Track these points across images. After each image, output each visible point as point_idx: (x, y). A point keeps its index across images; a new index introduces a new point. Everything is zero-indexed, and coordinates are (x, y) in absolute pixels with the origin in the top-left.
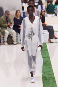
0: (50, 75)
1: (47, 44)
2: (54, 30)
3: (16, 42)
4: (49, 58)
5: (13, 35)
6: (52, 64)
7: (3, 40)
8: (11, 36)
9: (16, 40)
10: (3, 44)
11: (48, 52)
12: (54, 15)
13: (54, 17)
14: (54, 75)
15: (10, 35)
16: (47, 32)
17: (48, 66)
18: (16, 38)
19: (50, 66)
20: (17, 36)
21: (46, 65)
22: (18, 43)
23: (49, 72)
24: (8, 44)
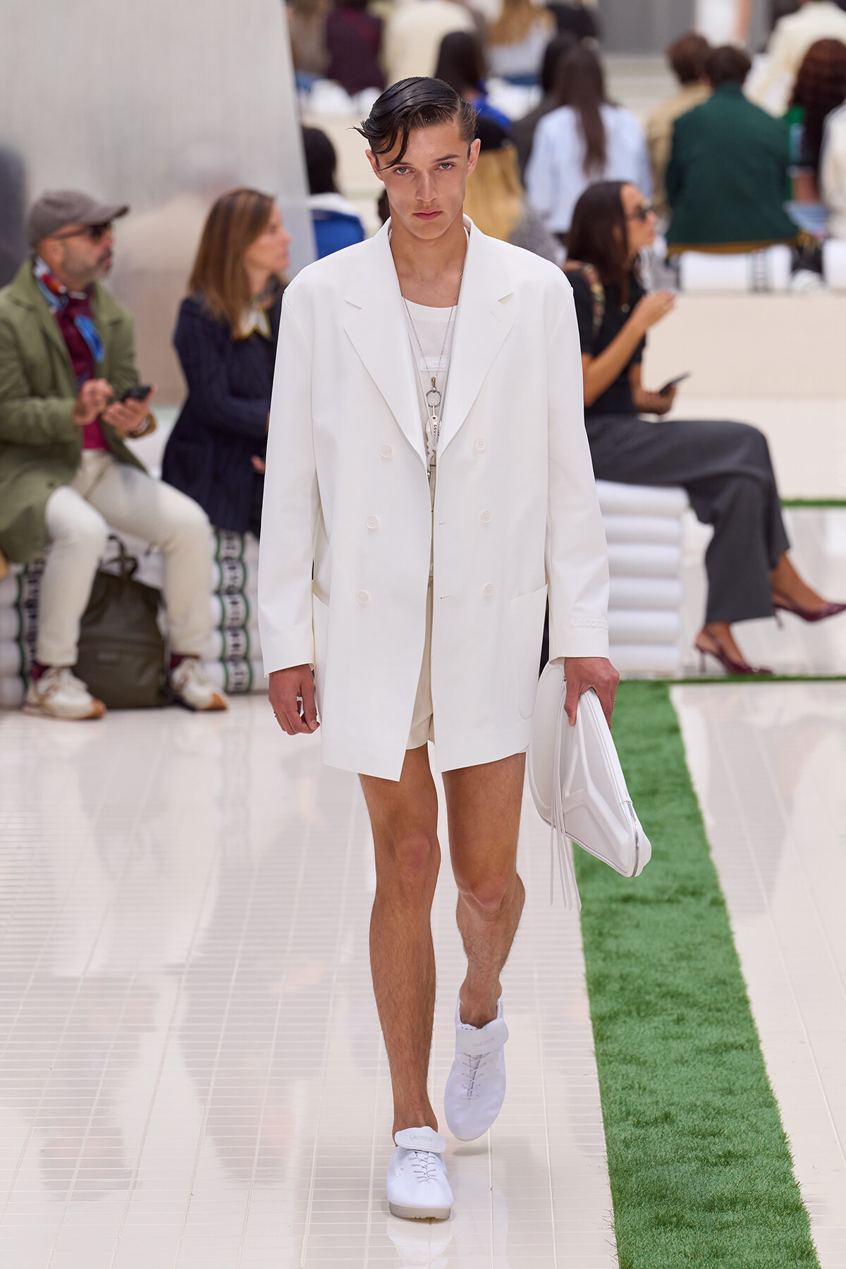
0: (728, 1158)
1: (677, 694)
2: (787, 487)
4: (718, 903)
5: (163, 571)
6: (751, 993)
7: (27, 638)
8: (147, 576)
9: (212, 644)
10: (21, 706)
11: (695, 818)
12: (779, 257)
13: (788, 291)
14: (786, 1157)
15: (129, 564)
16: (677, 517)
17: (691, 1020)
18: (215, 604)
19: (724, 1026)
20: (235, 578)
21: (669, 1012)
22: (246, 679)
23: (709, 1120)
24: (101, 706)
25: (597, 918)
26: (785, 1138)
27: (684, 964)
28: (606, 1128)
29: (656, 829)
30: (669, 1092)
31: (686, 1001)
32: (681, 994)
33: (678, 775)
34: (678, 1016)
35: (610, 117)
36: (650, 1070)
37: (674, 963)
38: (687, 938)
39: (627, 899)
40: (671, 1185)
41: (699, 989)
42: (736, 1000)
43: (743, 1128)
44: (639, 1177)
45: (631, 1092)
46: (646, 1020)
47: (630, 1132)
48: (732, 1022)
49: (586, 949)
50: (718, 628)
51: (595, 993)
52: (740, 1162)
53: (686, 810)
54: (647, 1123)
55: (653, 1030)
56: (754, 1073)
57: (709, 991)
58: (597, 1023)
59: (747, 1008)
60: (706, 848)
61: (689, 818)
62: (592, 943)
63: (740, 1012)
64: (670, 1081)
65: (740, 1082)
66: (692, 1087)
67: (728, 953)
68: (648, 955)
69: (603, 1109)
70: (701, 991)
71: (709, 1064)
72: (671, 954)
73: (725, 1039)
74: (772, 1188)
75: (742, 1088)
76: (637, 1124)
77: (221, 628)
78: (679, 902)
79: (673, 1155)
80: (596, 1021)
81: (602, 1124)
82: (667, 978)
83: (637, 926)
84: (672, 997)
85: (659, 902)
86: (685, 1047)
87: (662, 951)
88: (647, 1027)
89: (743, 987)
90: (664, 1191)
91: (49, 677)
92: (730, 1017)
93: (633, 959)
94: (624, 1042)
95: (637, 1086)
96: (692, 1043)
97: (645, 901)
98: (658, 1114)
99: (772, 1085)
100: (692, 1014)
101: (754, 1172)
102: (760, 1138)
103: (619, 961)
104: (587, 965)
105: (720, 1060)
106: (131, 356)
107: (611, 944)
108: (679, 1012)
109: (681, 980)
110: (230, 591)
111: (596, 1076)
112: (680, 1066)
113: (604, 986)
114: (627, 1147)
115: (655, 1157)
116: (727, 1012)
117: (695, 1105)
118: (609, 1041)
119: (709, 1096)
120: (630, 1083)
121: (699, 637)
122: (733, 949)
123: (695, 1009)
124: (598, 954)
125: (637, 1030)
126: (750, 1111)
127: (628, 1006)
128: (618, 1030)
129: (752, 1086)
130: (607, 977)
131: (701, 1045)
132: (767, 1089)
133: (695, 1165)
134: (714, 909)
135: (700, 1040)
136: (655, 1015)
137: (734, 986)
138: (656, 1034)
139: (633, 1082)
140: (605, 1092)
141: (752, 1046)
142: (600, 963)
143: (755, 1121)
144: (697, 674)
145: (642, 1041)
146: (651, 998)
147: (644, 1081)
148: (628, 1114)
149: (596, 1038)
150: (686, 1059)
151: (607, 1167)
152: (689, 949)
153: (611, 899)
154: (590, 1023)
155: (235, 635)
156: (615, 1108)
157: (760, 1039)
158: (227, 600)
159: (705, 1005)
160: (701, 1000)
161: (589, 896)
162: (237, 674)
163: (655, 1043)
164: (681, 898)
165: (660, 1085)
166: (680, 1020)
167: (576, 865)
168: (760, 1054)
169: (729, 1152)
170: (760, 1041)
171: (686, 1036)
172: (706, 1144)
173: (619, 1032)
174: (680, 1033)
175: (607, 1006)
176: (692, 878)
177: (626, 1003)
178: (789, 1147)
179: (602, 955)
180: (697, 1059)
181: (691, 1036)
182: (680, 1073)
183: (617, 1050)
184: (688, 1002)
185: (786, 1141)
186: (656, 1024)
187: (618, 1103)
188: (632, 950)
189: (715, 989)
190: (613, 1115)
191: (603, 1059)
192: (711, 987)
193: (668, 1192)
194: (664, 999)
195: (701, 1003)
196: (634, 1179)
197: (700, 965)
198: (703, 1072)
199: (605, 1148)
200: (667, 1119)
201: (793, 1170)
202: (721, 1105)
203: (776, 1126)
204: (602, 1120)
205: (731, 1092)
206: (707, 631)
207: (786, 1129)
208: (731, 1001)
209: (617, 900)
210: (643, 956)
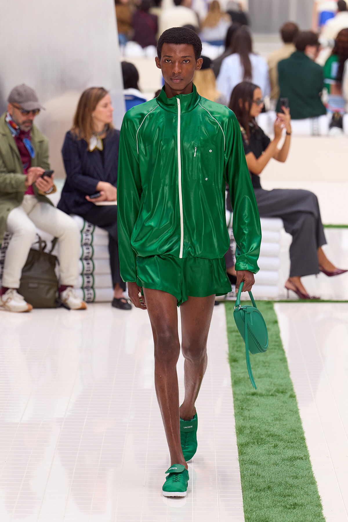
0: (295, 506)
1: (277, 307)
2: (325, 220)
3: (79, 293)
4: (293, 396)
6: (306, 435)
11: (284, 360)
12: (324, 121)
13: (328, 136)
14: (320, 506)
16: (278, 231)
17: (280, 447)
18: (80, 264)
19: (294, 449)
20: (89, 253)
21: (271, 443)
22: (92, 297)
23: (287, 489)
24: (31, 307)
25: (241, 402)
26: (319, 498)
27: (278, 422)
28: (243, 492)
29: (267, 364)
30: (270, 477)
31: (278, 438)
32: (276, 435)
33: (276, 342)
34: (275, 444)
35: (253, 59)
36: (262, 467)
37: (274, 422)
38: (279, 411)
39: (254, 394)
40: (271, 517)
41: (284, 433)
42: (300, 438)
43: (301, 493)
44: (256, 513)
45: (254, 477)
46: (261, 446)
47: (253, 494)
48: (297, 447)
49: (236, 415)
50: (295, 279)
51: (239, 434)
52: (300, 507)
53: (280, 357)
54: (260, 490)
55: (264, 451)
56: (307, 470)
57: (288, 434)
58: (240, 447)
59: (305, 442)
60: (288, 373)
61: (281, 360)
62: (238, 413)
63: (301, 443)
64: (271, 472)
65: (301, 473)
66: (280, 475)
67: (296, 418)
68: (262, 418)
69: (242, 484)
70: (285, 434)
71: (287, 465)
72: (272, 418)
73: (295, 455)
74: (314, 519)
75: (301, 476)
76: (256, 491)
77: (82, 274)
78: (276, 396)
79: (271, 504)
80: (240, 446)
81: (241, 490)
82: (270, 428)
83: (258, 406)
84: (272, 436)
85: (267, 395)
86: (277, 458)
87: (268, 417)
88: (261, 449)
89: (303, 433)
90: (267, 519)
91: (8, 294)
92: (297, 446)
93: (256, 420)
94: (252, 455)
95: (256, 474)
96: (281, 456)
97: (261, 395)
98: (265, 486)
99: (314, 475)
100: (280, 444)
101: (306, 512)
102: (309, 498)
103: (250, 421)
104: (236, 421)
105: (292, 464)
106: (47, 157)
107: (246, 413)
108: (275, 443)
109: (276, 429)
110: (86, 259)
111: (239, 469)
112: (275, 466)
113: (243, 431)
114: (252, 500)
115: (264, 505)
116: (296, 443)
117: (281, 483)
118: (245, 454)
119: (287, 479)
120: (254, 473)
121: (286, 283)
122: (299, 416)
123: (282, 441)
124: (241, 417)
125: (257, 450)
126: (305, 486)
127: (254, 440)
128: (249, 450)
129: (306, 475)
130: (245, 427)
131: (284, 457)
132: (312, 477)
133: (280, 509)
134: (291, 399)
135: (284, 455)
136: (265, 444)
137: (299, 432)
138: (265, 452)
139: (255, 472)
140: (243, 477)
141: (306, 458)
142: (242, 421)
143: (307, 490)
144: (285, 299)
145: (259, 455)
146: (264, 437)
147: (260, 472)
148: (253, 486)
149: (239, 453)
150: (278, 463)
151: (243, 508)
152: (280, 416)
153: (247, 394)
154: (237, 447)
155: (88, 278)
156: (247, 484)
157: (309, 455)
158: (85, 262)
159: (287, 440)
160: (285, 438)
161: (238, 392)
162: (88, 294)
163: (265, 456)
164: (277, 394)
165: (266, 474)
166: (275, 446)
167: (232, 379)
168: (309, 460)
169: (296, 503)
170: (310, 456)
171: (278, 453)
172: (286, 500)
173: (249, 451)
174: (275, 452)
175: (244, 440)
176: (282, 386)
177: (252, 438)
178: (321, 502)
179: (243, 418)
180: (282, 463)
181: (280, 453)
182: (275, 469)
183: (248, 458)
184: (279, 439)
185: (320, 499)
186: (265, 448)
187: (248, 481)
188: (255, 416)
189: (291, 433)
190: (246, 487)
191: (242, 463)
192: (289, 432)
193: (269, 520)
194: (269, 438)
195: (285, 439)
196: (254, 514)
197: (285, 423)
198: (285, 469)
199: (242, 500)
200: (269, 489)
201: (323, 511)
202: (292, 483)
203: (315, 493)
204: (241, 489)
205: (297, 478)
206: (289, 281)
207: (320, 494)
208: (298, 439)
209: (249, 395)
210: (260, 418)
